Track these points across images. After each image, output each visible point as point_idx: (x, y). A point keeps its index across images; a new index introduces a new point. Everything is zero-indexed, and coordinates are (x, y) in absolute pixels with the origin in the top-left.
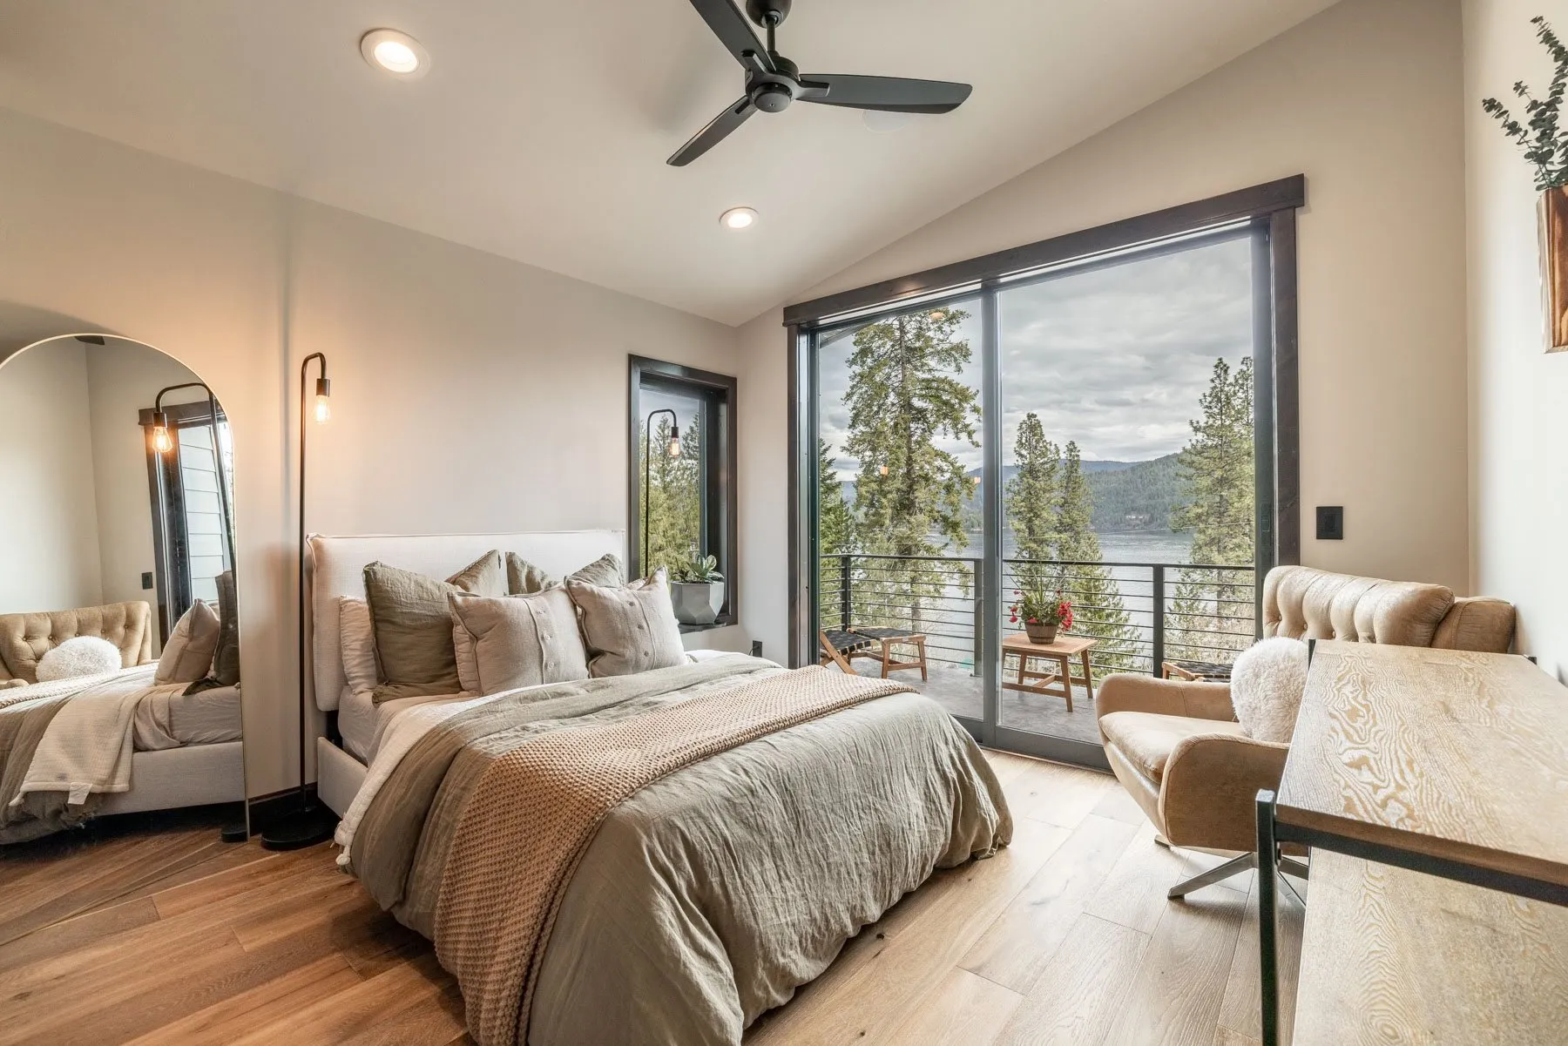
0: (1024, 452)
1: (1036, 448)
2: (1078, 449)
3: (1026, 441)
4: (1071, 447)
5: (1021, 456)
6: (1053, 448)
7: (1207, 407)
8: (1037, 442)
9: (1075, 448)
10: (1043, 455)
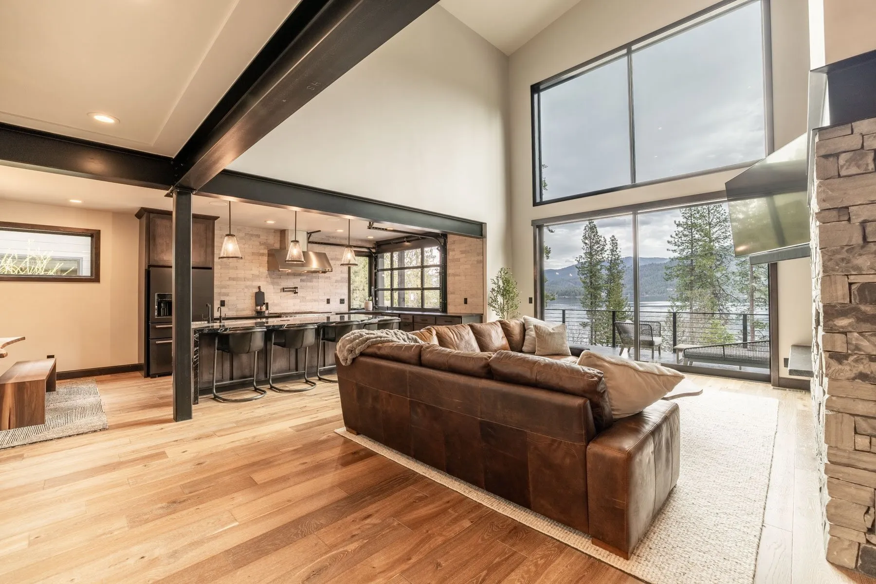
0: (587, 241)
1: (593, 239)
2: (617, 239)
3: (588, 236)
4: (613, 238)
5: (586, 244)
6: (602, 239)
7: (684, 213)
8: (594, 236)
9: (615, 239)
10: (598, 243)
